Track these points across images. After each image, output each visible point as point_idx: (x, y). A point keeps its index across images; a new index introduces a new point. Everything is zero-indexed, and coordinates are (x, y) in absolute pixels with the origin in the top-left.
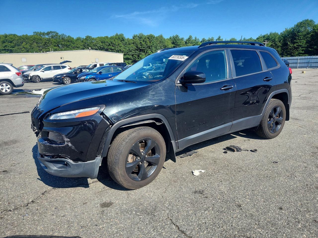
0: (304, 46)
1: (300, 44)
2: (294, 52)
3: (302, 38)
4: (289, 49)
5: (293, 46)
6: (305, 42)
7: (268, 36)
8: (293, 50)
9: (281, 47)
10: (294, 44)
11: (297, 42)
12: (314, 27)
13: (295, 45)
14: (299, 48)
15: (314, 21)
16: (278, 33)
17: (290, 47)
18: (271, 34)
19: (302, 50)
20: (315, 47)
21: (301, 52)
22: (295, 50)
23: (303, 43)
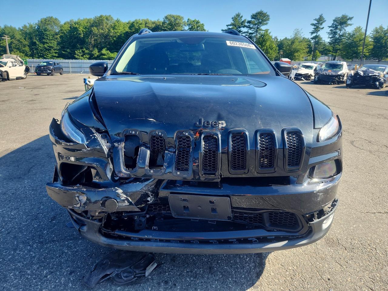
0: (56, 48)
1: (50, 45)
2: (46, 54)
3: (51, 39)
4: (40, 50)
5: (43, 47)
6: (56, 43)
7: (3, 29)
8: (44, 52)
9: (28, 46)
10: (44, 44)
11: (47, 43)
12: (61, 27)
13: (46, 46)
14: (50, 49)
15: (59, 20)
16: (15, 28)
17: (40, 47)
18: (5, 27)
19: (56, 53)
20: (68, 50)
21: (55, 55)
22: (47, 52)
23: (54, 44)
